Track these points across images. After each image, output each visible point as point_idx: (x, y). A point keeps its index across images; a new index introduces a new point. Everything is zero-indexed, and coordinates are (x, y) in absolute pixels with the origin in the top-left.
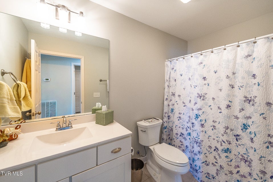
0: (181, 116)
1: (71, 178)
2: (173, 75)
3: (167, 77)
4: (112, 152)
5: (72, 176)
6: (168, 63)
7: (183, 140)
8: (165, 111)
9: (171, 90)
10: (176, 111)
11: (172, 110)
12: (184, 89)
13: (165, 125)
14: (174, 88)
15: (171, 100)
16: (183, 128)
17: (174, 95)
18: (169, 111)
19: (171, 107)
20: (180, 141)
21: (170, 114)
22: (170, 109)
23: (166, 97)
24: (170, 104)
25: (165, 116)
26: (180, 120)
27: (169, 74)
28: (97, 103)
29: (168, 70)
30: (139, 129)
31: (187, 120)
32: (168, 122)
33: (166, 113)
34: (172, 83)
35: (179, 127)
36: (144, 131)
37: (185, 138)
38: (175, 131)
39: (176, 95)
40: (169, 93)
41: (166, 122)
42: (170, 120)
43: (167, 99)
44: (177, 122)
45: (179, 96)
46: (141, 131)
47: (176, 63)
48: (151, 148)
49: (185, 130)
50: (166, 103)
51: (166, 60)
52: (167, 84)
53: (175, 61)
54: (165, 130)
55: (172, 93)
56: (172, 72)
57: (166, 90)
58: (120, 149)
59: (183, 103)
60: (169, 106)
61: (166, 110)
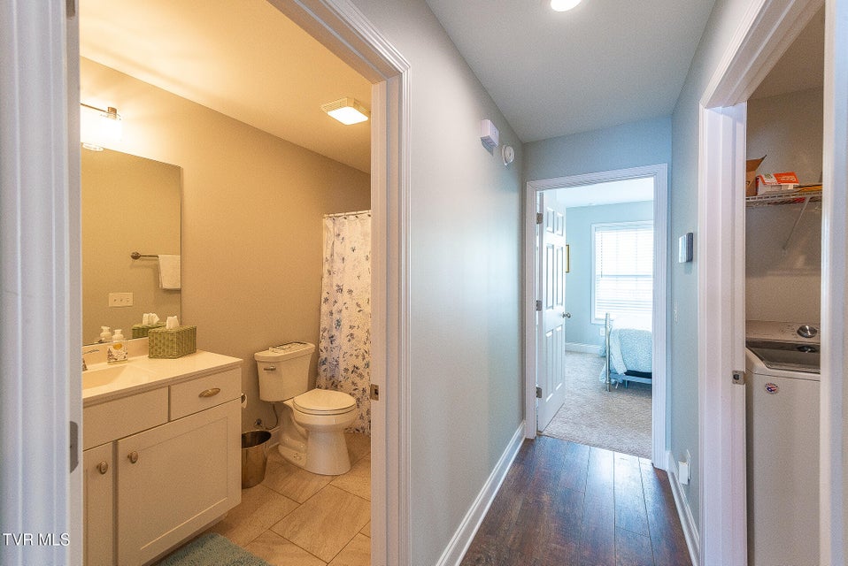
0: (355, 331)
1: (115, 443)
2: (338, 248)
3: (326, 254)
4: (201, 396)
5: (117, 440)
6: (327, 222)
7: (357, 380)
8: (322, 327)
9: (336, 280)
10: (345, 324)
11: (339, 323)
12: (359, 277)
13: (323, 355)
14: (340, 275)
15: (336, 302)
16: (357, 356)
17: (340, 290)
18: (331, 326)
19: (336, 316)
20: (353, 383)
21: (334, 332)
22: (335, 322)
23: (324, 295)
24: (335, 309)
25: (323, 337)
26: (353, 341)
27: (330, 247)
28: (145, 315)
29: (328, 237)
30: (261, 367)
31: (364, 339)
32: (329, 348)
33: (324, 330)
34: (338, 265)
35: (351, 355)
36: (272, 370)
37: (361, 376)
38: (342, 366)
39: (345, 290)
40: (332, 286)
41: (326, 348)
42: (334, 345)
43: (326, 300)
44: (346, 346)
45: (350, 292)
46: (265, 369)
47: (343, 224)
48: (289, 403)
49: (360, 358)
50: (325, 308)
51: (325, 215)
52: (326, 267)
53: (341, 219)
54: (324, 367)
55: (338, 286)
56: (337, 243)
57: (325, 280)
58: (217, 391)
59: (358, 305)
60: (331, 314)
61: (325, 323)
